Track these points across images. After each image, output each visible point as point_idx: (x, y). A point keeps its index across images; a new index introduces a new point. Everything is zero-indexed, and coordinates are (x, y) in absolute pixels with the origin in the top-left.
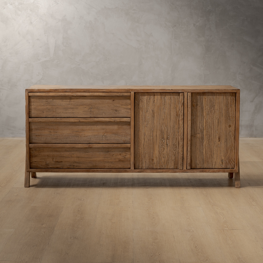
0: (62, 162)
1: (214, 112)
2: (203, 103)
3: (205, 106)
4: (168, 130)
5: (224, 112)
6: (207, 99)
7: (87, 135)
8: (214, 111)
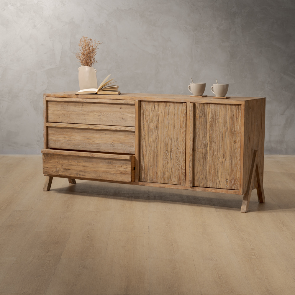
0: (69, 170)
1: (218, 126)
2: (207, 115)
3: (209, 119)
4: (171, 142)
5: (228, 125)
6: (210, 109)
7: (96, 143)
8: (218, 124)
